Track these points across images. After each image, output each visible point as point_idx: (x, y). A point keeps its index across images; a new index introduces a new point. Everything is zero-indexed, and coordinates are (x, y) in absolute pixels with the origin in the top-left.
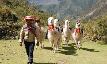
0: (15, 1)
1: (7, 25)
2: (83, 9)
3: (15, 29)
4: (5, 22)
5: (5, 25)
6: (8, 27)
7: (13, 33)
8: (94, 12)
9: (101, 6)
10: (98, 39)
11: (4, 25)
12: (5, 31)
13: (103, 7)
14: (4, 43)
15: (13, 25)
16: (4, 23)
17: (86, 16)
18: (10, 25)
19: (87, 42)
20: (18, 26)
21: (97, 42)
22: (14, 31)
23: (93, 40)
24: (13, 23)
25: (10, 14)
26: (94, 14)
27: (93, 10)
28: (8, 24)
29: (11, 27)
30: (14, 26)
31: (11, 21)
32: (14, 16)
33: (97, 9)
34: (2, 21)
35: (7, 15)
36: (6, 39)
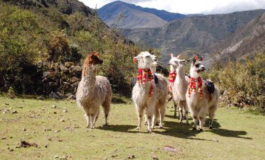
0: (76, 20)
1: (59, 69)
3: (76, 78)
4: (56, 64)
5: (56, 68)
6: (62, 73)
7: (72, 86)
8: (238, 44)
9: (255, 33)
10: (247, 103)
11: (53, 69)
12: (54, 81)
13: (257, 35)
14: (54, 106)
15: (71, 69)
16: (54, 65)
17: (222, 53)
18: (66, 69)
19: (223, 108)
21: (246, 108)
22: (74, 82)
23: (238, 104)
24: (71, 64)
25: (66, 47)
26: (239, 48)
27: (237, 41)
28: (62, 67)
29: (67, 73)
30: (74, 72)
31: (69, 61)
32: (75, 51)
33: (247, 38)
34: (50, 60)
35: (60, 48)
36: (56, 98)
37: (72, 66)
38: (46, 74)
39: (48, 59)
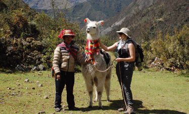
1: (22, 44)
2: (108, 15)
3: (37, 51)
4: (19, 40)
5: (19, 43)
6: (24, 47)
7: (34, 58)
8: (123, 20)
9: (133, 12)
11: (16, 44)
12: (18, 55)
13: (135, 13)
15: (33, 44)
16: (17, 41)
18: (28, 44)
19: (157, 72)
20: (41, 46)
21: (177, 72)
22: (36, 55)
24: (32, 40)
25: (25, 24)
28: (24, 43)
29: (29, 47)
30: (35, 46)
31: (30, 37)
34: (12, 36)
35: (21, 25)
36: (23, 71)
37: (33, 41)
38: (10, 48)
39: (10, 36)
